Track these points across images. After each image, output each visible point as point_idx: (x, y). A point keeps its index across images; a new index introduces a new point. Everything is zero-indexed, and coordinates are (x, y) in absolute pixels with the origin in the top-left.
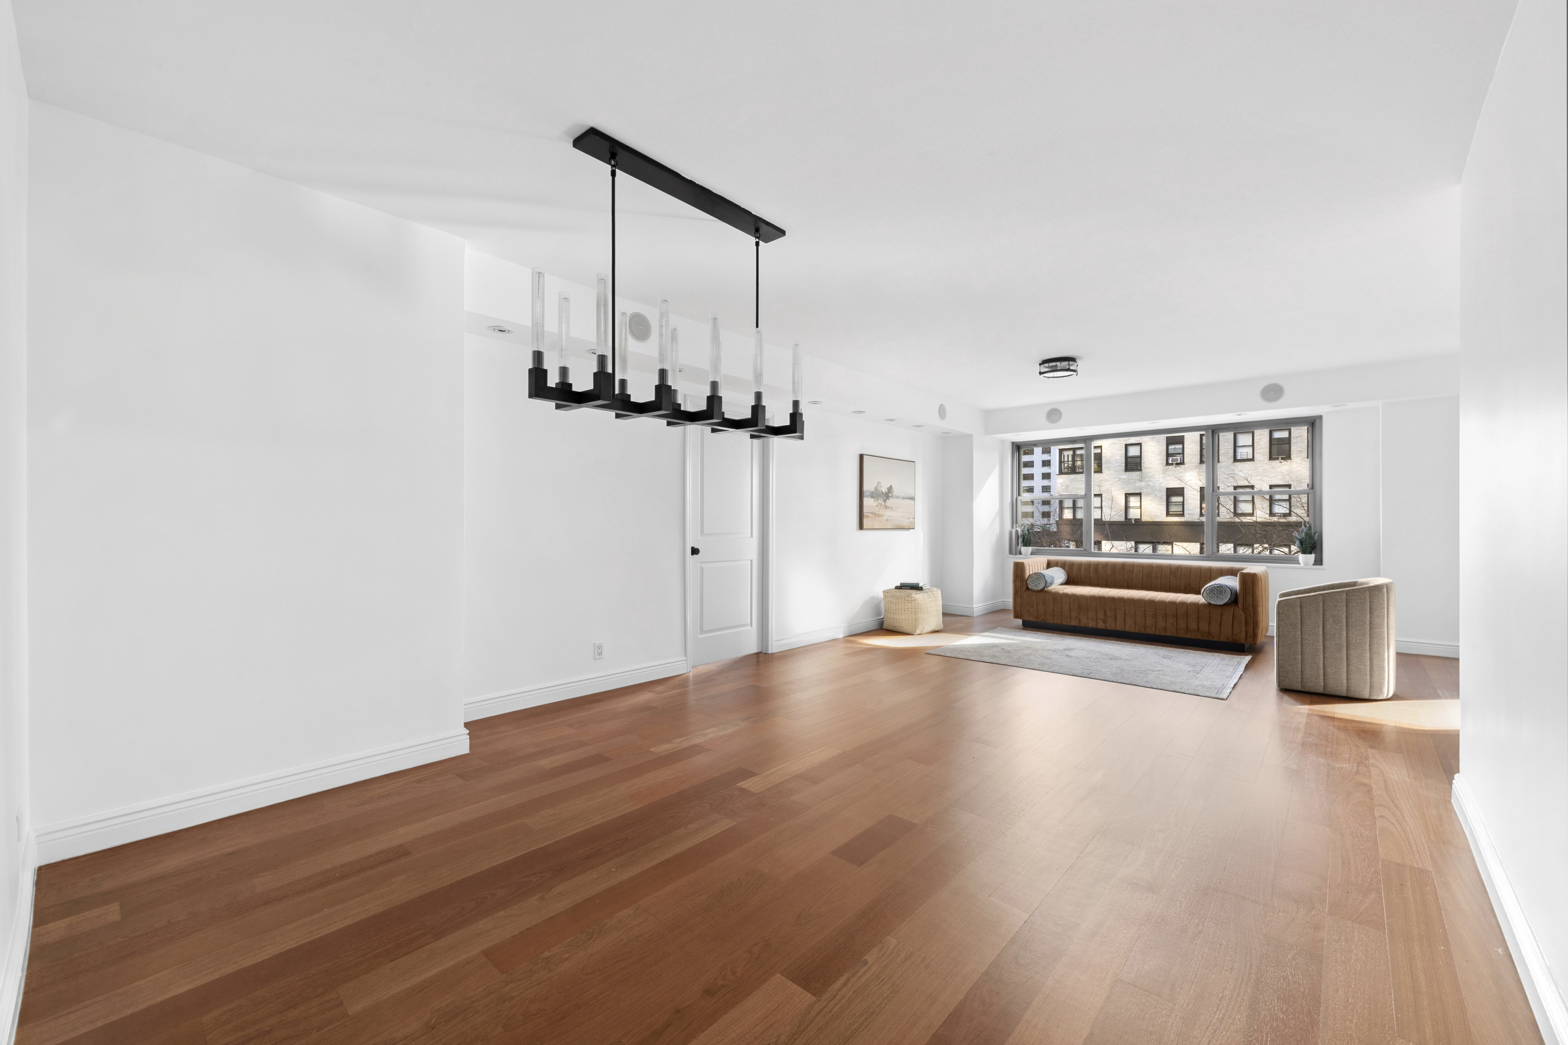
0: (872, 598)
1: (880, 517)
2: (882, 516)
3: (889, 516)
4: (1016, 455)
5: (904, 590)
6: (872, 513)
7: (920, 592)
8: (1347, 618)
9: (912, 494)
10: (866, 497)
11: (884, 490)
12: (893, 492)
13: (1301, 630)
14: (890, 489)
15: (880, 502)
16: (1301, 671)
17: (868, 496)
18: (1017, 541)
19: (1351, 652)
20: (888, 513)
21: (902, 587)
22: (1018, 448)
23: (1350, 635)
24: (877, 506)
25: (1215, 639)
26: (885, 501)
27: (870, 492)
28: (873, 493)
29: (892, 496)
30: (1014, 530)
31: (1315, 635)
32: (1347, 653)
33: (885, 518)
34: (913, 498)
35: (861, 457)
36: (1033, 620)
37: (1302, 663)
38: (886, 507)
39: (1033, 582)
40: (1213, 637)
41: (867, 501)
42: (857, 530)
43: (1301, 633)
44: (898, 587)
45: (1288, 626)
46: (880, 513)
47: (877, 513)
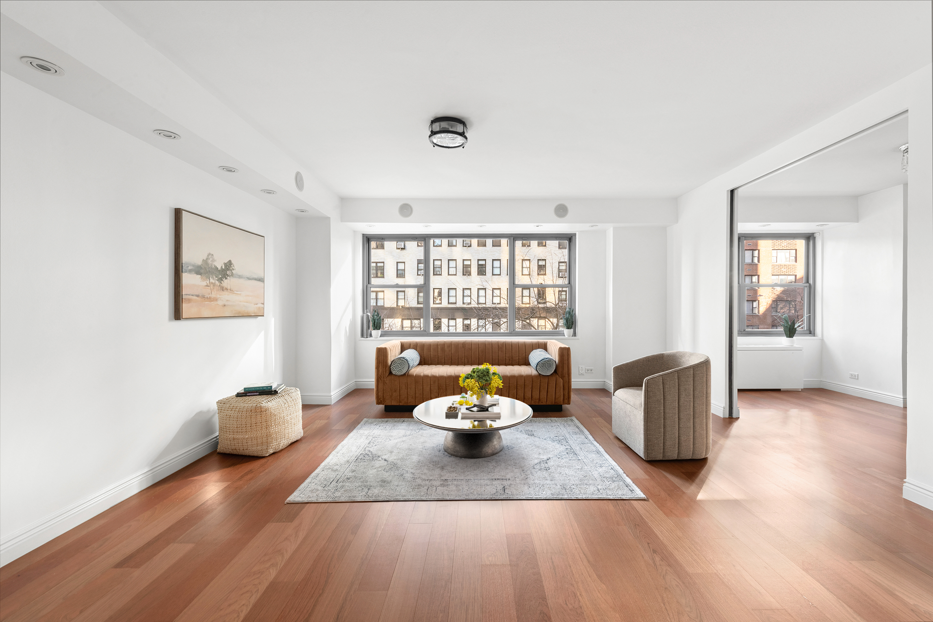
0: (200, 413)
1: (212, 301)
2: (216, 300)
3: (227, 300)
4: (366, 246)
5: (250, 398)
6: (198, 296)
7: (274, 397)
8: (693, 391)
9: (261, 275)
10: (186, 272)
11: (219, 265)
12: (233, 269)
13: (664, 405)
14: (229, 265)
15: (212, 280)
16: (664, 442)
17: (190, 271)
18: (368, 325)
19: (696, 420)
20: (225, 297)
21: (248, 393)
22: (368, 239)
23: (696, 405)
24: (207, 286)
25: (544, 404)
26: (220, 280)
27: (193, 266)
28: (199, 267)
29: (232, 275)
30: (365, 315)
31: (674, 409)
32: (693, 421)
33: (220, 303)
34: (261, 280)
35: (178, 213)
36: (395, 404)
37: (664, 435)
38: (223, 289)
39: (397, 367)
40: (542, 402)
41: (187, 279)
42: (170, 320)
43: (664, 407)
44: (241, 393)
45: (654, 402)
46: (213, 295)
47: (207, 296)
